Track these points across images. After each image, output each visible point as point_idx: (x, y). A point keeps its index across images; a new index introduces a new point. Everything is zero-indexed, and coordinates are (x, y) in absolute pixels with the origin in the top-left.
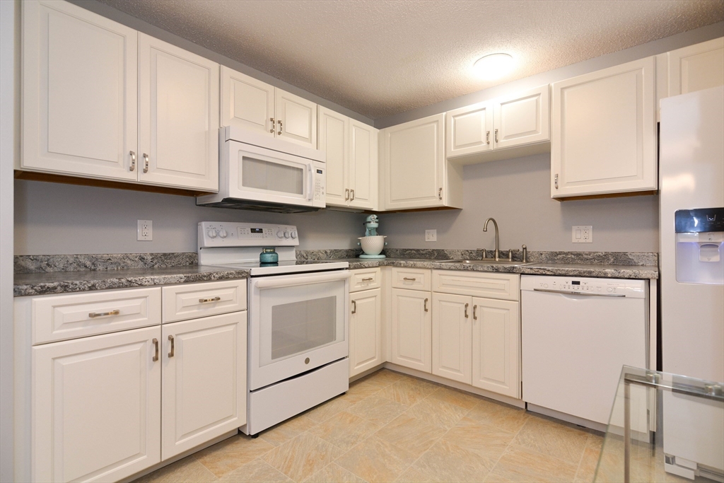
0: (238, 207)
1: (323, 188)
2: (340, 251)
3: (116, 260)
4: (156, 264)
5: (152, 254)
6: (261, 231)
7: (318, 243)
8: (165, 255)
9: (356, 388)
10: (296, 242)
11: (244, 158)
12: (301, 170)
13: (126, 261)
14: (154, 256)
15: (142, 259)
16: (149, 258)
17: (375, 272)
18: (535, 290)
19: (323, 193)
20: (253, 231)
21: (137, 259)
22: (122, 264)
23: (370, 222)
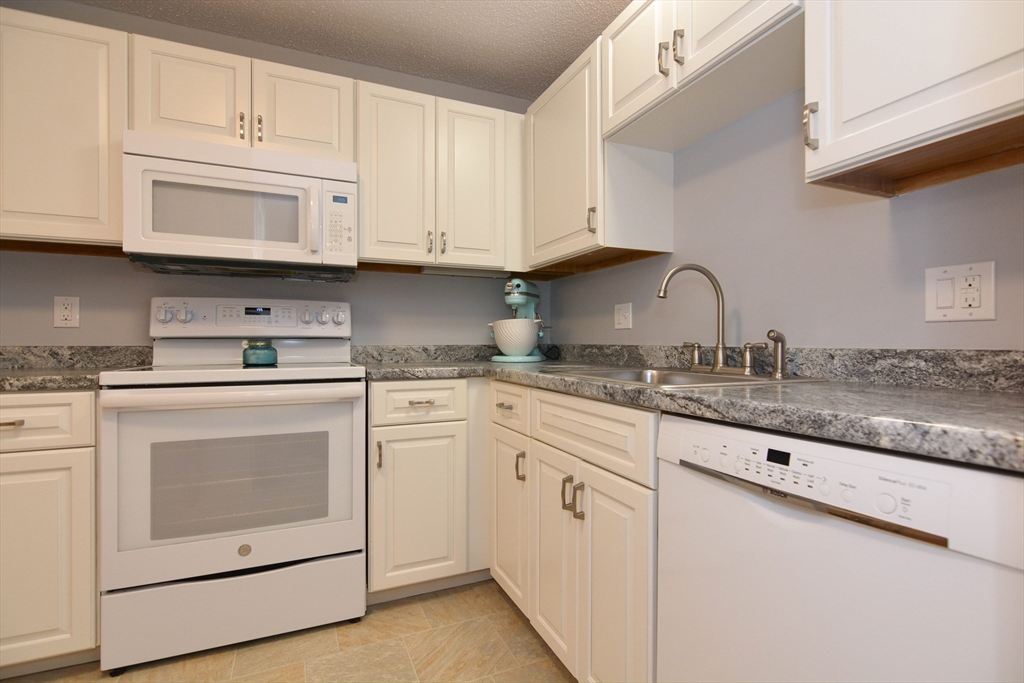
0: (219, 272)
1: (350, 229)
2: (460, 348)
3: (11, 356)
4: (78, 362)
5: (71, 348)
6: (267, 311)
7: (404, 333)
8: (93, 349)
9: (379, 617)
10: (345, 331)
11: (155, 183)
12: (296, 198)
13: (27, 356)
14: (76, 351)
15: (54, 354)
16: (67, 353)
17: (453, 388)
18: (683, 463)
19: (350, 239)
20: (250, 311)
21: (45, 355)
22: (21, 362)
23: (509, 294)
